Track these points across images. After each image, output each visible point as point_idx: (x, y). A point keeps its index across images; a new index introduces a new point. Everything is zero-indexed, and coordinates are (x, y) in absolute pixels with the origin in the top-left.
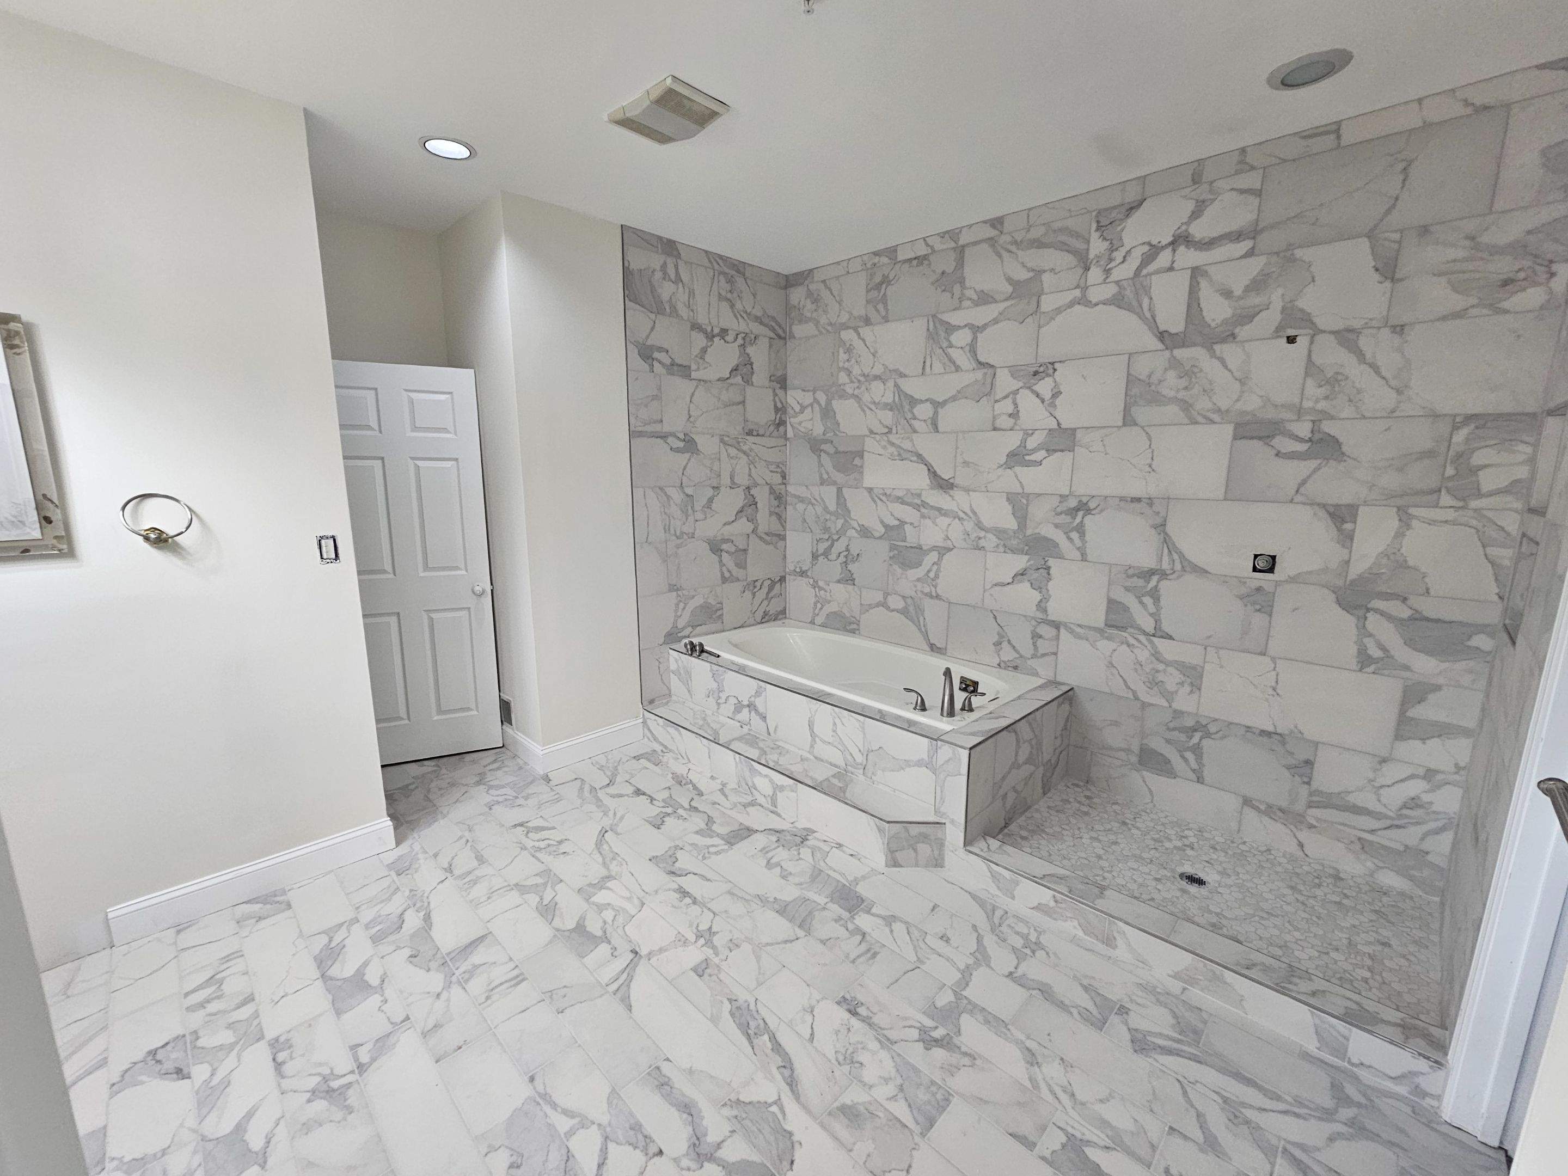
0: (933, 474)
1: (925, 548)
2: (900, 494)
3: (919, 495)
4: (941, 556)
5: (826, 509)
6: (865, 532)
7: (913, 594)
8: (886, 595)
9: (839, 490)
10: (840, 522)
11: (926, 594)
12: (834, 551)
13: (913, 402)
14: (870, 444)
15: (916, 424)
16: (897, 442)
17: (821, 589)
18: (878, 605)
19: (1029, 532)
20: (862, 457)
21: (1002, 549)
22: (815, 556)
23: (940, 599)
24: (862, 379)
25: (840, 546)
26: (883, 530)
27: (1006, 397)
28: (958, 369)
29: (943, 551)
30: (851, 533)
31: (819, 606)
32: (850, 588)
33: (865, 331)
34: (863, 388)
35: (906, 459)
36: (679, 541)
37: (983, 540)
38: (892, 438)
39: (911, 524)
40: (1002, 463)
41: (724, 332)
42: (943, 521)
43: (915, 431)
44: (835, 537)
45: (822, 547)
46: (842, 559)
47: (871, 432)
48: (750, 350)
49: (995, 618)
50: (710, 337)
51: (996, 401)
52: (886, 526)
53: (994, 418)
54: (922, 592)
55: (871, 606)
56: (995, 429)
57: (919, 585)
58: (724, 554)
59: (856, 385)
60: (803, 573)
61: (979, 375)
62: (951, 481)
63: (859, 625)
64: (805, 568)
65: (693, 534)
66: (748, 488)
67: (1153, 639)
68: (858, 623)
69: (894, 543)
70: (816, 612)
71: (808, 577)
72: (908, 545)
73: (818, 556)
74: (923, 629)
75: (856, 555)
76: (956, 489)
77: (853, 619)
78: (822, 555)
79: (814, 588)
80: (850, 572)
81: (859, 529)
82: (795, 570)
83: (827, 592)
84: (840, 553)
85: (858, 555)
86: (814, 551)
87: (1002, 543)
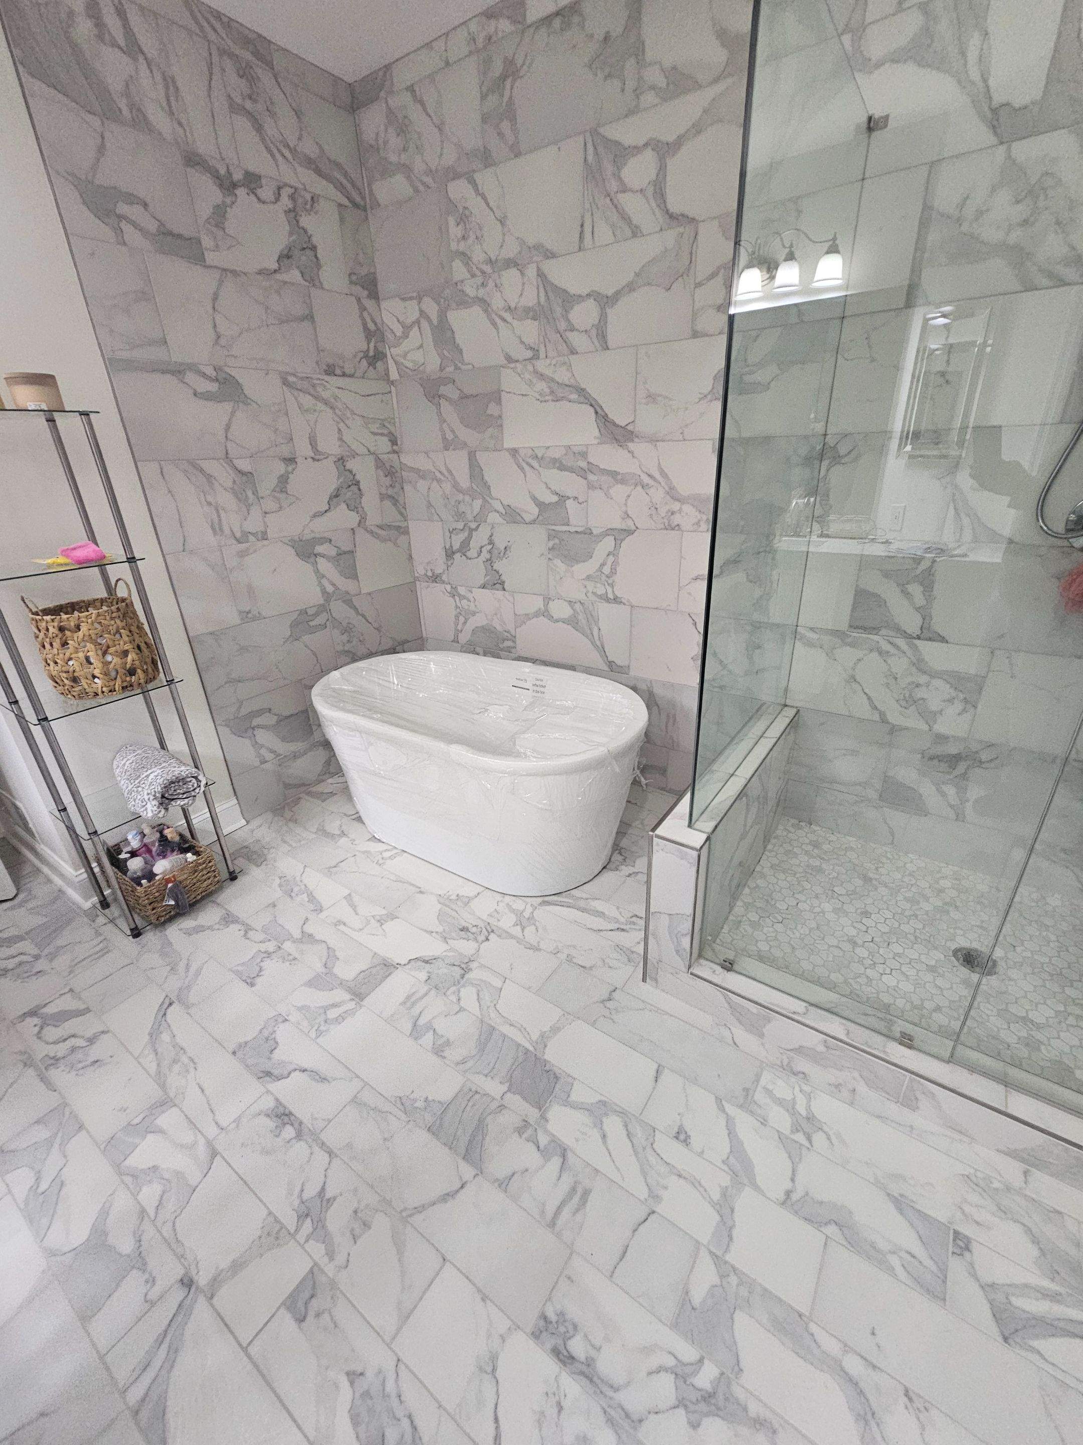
0: (603, 418)
1: (596, 531)
2: (557, 454)
3: (584, 455)
4: (618, 542)
5: (456, 486)
6: (512, 515)
7: (582, 597)
8: (547, 599)
9: (472, 456)
10: (478, 503)
11: (601, 597)
12: (474, 545)
13: (569, 300)
14: (510, 380)
15: (573, 337)
16: (548, 372)
17: (462, 597)
18: (537, 614)
20: (499, 401)
21: (704, 526)
22: (450, 554)
23: (621, 602)
24: (488, 269)
25: (480, 538)
26: (536, 511)
27: (713, 275)
28: (636, 232)
29: (621, 535)
30: (493, 517)
31: (462, 619)
32: (499, 594)
33: (485, 179)
34: (491, 284)
35: (563, 398)
36: (243, 546)
37: (677, 516)
38: (542, 365)
39: (576, 498)
40: (706, 392)
41: (252, 181)
42: (620, 491)
43: (573, 352)
44: (473, 525)
45: (457, 541)
46: (485, 555)
47: (509, 359)
48: (305, 221)
49: (695, 624)
50: (228, 185)
51: (698, 285)
52: (541, 505)
53: (695, 315)
54: (594, 594)
55: (528, 617)
56: (695, 335)
57: (590, 586)
58: (320, 560)
59: (479, 280)
60: (435, 578)
61: (671, 236)
62: (630, 428)
63: (514, 642)
64: (438, 571)
65: (265, 533)
66: (341, 460)
67: (917, 642)
68: (513, 639)
69: (553, 527)
70: (459, 628)
71: (443, 582)
72: (573, 529)
73: (454, 553)
74: (598, 643)
75: (502, 548)
76: (636, 440)
77: (506, 634)
78: (459, 551)
79: (453, 596)
80: (497, 572)
81: (504, 512)
82: (426, 575)
83: (469, 600)
84: (481, 548)
85: (505, 548)
86: (448, 546)
87: (705, 518)
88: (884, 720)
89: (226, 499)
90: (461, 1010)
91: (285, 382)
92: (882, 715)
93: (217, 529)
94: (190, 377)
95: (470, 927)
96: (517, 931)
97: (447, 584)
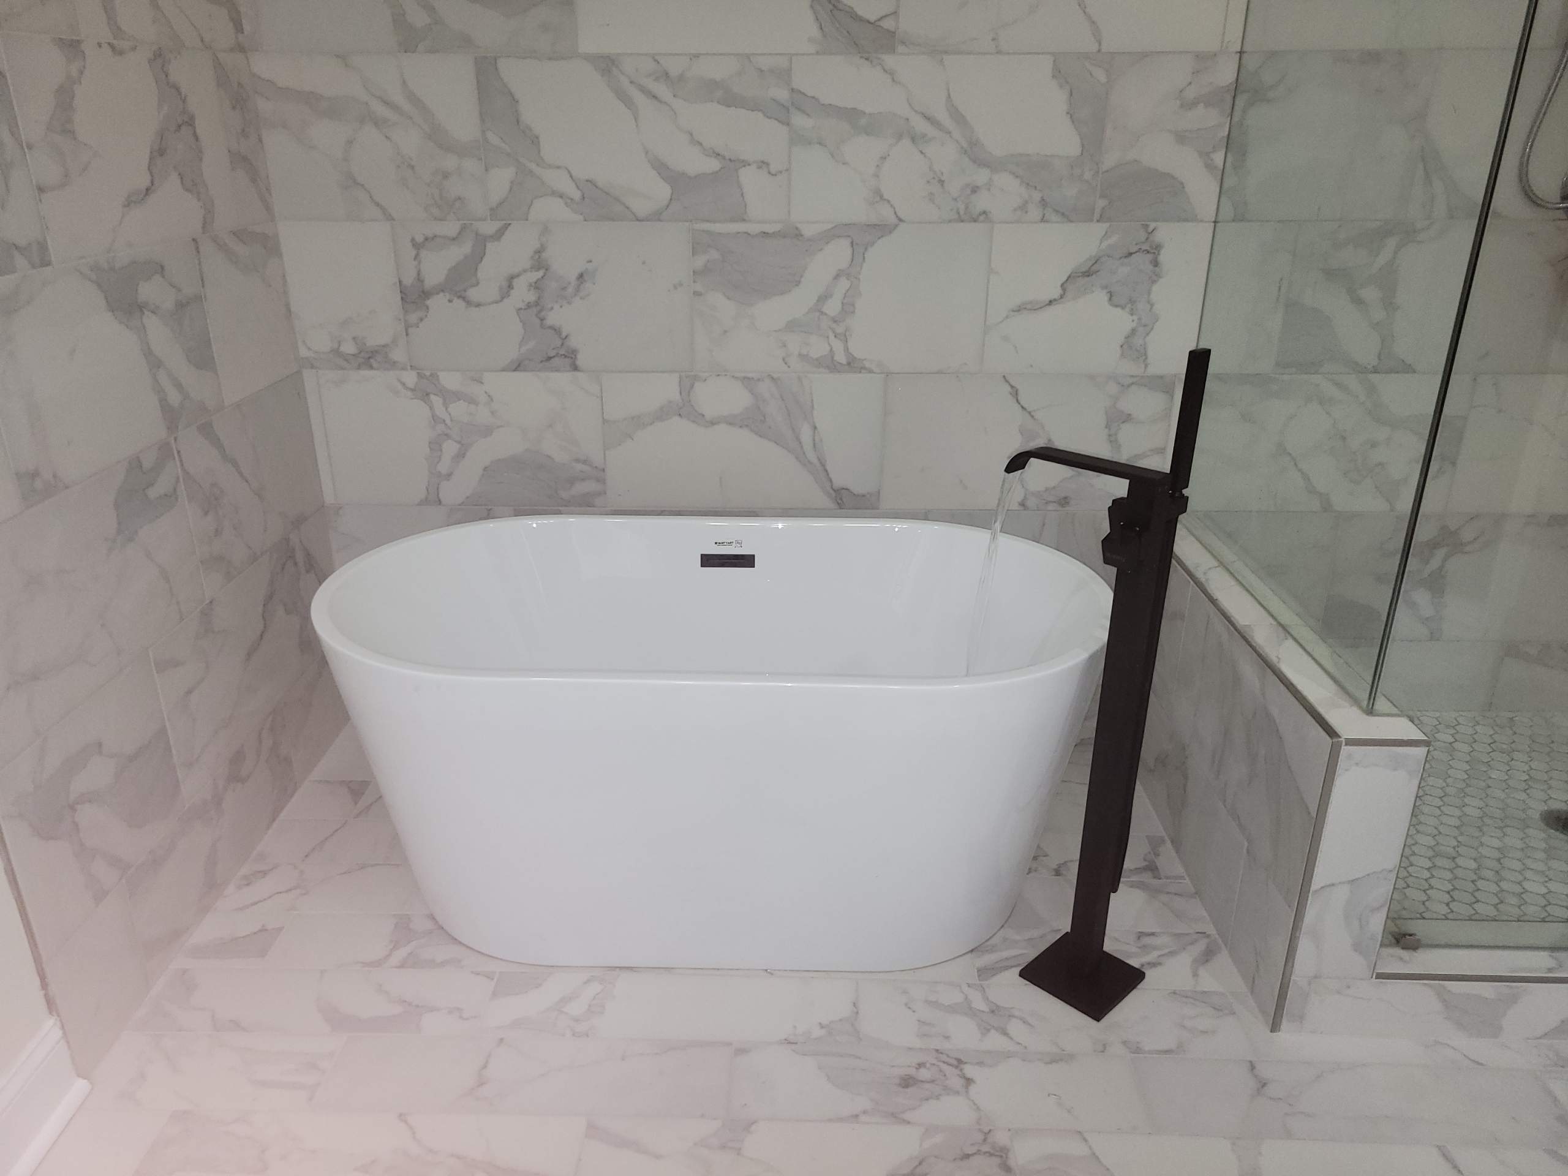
0: (828, 4)
1: (808, 231)
2: (718, 70)
3: (784, 75)
4: (859, 251)
5: (437, 136)
6: (601, 204)
7: (776, 366)
8: (689, 381)
9: (486, 68)
10: (501, 179)
11: (819, 363)
12: (491, 271)
17: (450, 396)
18: (662, 414)
19: (1110, 160)
21: (1035, 213)
22: (414, 297)
23: (862, 369)
25: (508, 255)
26: (663, 191)
29: (865, 235)
30: (546, 209)
31: (450, 448)
32: (562, 379)
36: (7, 284)
37: (983, 194)
39: (763, 164)
42: (863, 150)
44: (489, 228)
45: (436, 267)
46: (522, 293)
49: (1015, 393)
52: (676, 180)
54: (803, 357)
55: (639, 423)
57: (795, 343)
58: (150, 321)
60: (370, 358)
62: (888, 24)
63: (602, 481)
64: (375, 340)
66: (159, 57)
67: (1375, 378)
68: (599, 474)
69: (706, 226)
70: (443, 467)
71: (393, 365)
72: (754, 228)
73: (426, 294)
74: (811, 456)
75: (572, 277)
76: (900, 49)
77: (579, 467)
78: (441, 289)
79: (425, 396)
80: (557, 331)
81: (577, 195)
82: (336, 352)
83: (472, 401)
84: (511, 278)
85: (581, 276)
86: (408, 281)
87: (1037, 196)
88: (1327, 508)
92: (1324, 499)
95: (912, 1071)
96: (995, 1041)
97: (404, 369)
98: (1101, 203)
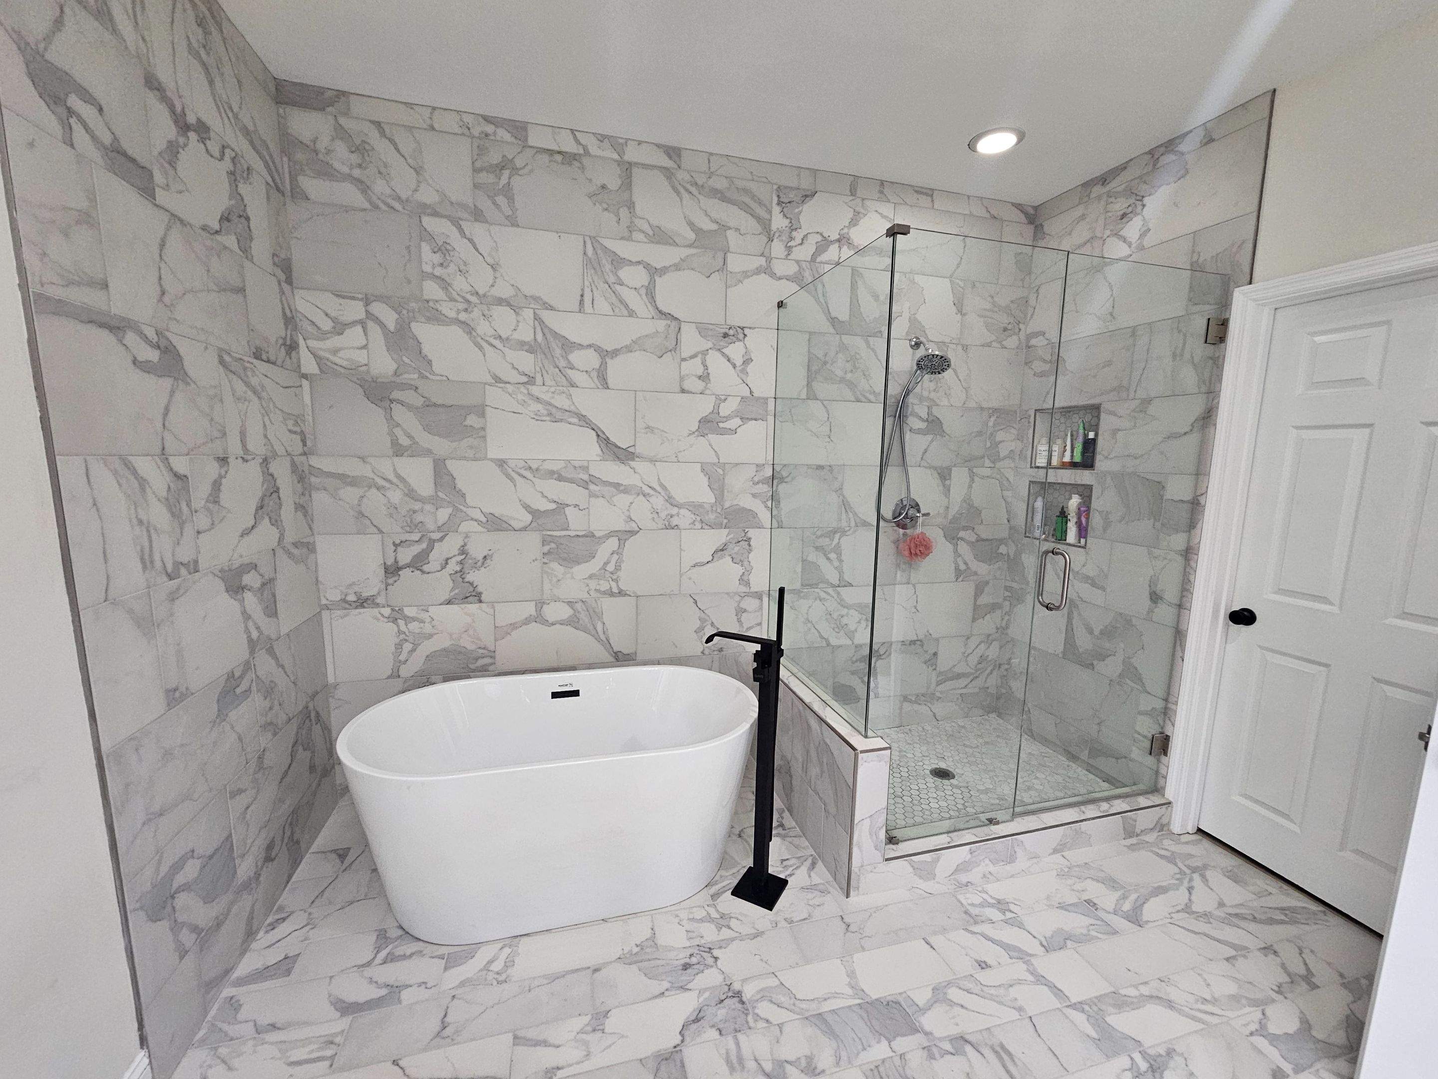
0: (604, 441)
1: (598, 534)
2: (555, 467)
3: (585, 469)
4: (622, 542)
5: (411, 494)
6: (496, 524)
7: (584, 596)
8: (540, 604)
9: (439, 464)
10: (444, 513)
11: (604, 593)
12: (437, 556)
13: (568, 346)
14: (494, 395)
15: (575, 376)
16: (545, 397)
17: (408, 620)
18: (527, 621)
19: (727, 505)
20: (483, 415)
21: (698, 525)
22: (392, 571)
23: (626, 595)
24: (473, 299)
25: (446, 549)
26: (529, 518)
27: (693, 357)
28: (632, 314)
29: (624, 536)
30: (468, 526)
31: (407, 647)
32: (473, 608)
33: (477, 231)
34: (476, 313)
35: (561, 420)
36: (174, 585)
37: (676, 518)
38: (535, 390)
39: (576, 506)
40: (694, 429)
42: (622, 500)
43: (573, 385)
44: (436, 536)
45: (406, 556)
46: (453, 566)
47: (498, 380)
49: (696, 602)
50: (182, 125)
51: (684, 360)
52: (536, 514)
53: (682, 379)
54: (597, 591)
55: (514, 627)
56: (683, 391)
57: (593, 584)
58: (247, 595)
59: (462, 306)
60: (362, 603)
61: (661, 324)
62: (630, 450)
63: (493, 658)
64: (367, 593)
65: (196, 562)
66: (265, 461)
67: (838, 589)
68: (492, 654)
69: (549, 533)
70: (402, 658)
71: (378, 605)
72: (572, 533)
73: (399, 569)
74: (603, 637)
75: (480, 558)
76: (637, 459)
77: (481, 651)
78: (408, 566)
79: (395, 621)
80: (471, 584)
81: (484, 520)
82: (344, 601)
83: (423, 622)
84: (447, 561)
85: (485, 557)
86: (390, 562)
87: (699, 519)
88: (828, 644)
89: (159, 515)
90: (780, 1026)
91: (222, 362)
92: (827, 640)
93: (147, 562)
94: (131, 338)
95: (687, 960)
96: (726, 933)
97: (384, 607)
98: (725, 521)
